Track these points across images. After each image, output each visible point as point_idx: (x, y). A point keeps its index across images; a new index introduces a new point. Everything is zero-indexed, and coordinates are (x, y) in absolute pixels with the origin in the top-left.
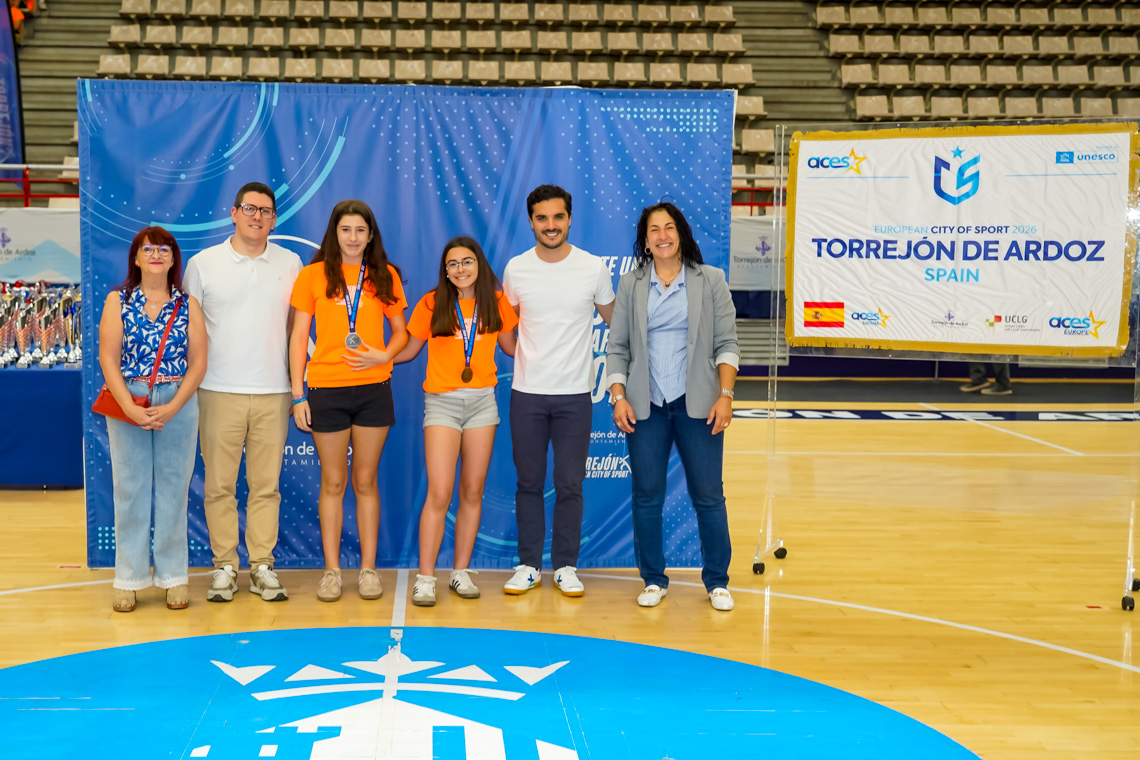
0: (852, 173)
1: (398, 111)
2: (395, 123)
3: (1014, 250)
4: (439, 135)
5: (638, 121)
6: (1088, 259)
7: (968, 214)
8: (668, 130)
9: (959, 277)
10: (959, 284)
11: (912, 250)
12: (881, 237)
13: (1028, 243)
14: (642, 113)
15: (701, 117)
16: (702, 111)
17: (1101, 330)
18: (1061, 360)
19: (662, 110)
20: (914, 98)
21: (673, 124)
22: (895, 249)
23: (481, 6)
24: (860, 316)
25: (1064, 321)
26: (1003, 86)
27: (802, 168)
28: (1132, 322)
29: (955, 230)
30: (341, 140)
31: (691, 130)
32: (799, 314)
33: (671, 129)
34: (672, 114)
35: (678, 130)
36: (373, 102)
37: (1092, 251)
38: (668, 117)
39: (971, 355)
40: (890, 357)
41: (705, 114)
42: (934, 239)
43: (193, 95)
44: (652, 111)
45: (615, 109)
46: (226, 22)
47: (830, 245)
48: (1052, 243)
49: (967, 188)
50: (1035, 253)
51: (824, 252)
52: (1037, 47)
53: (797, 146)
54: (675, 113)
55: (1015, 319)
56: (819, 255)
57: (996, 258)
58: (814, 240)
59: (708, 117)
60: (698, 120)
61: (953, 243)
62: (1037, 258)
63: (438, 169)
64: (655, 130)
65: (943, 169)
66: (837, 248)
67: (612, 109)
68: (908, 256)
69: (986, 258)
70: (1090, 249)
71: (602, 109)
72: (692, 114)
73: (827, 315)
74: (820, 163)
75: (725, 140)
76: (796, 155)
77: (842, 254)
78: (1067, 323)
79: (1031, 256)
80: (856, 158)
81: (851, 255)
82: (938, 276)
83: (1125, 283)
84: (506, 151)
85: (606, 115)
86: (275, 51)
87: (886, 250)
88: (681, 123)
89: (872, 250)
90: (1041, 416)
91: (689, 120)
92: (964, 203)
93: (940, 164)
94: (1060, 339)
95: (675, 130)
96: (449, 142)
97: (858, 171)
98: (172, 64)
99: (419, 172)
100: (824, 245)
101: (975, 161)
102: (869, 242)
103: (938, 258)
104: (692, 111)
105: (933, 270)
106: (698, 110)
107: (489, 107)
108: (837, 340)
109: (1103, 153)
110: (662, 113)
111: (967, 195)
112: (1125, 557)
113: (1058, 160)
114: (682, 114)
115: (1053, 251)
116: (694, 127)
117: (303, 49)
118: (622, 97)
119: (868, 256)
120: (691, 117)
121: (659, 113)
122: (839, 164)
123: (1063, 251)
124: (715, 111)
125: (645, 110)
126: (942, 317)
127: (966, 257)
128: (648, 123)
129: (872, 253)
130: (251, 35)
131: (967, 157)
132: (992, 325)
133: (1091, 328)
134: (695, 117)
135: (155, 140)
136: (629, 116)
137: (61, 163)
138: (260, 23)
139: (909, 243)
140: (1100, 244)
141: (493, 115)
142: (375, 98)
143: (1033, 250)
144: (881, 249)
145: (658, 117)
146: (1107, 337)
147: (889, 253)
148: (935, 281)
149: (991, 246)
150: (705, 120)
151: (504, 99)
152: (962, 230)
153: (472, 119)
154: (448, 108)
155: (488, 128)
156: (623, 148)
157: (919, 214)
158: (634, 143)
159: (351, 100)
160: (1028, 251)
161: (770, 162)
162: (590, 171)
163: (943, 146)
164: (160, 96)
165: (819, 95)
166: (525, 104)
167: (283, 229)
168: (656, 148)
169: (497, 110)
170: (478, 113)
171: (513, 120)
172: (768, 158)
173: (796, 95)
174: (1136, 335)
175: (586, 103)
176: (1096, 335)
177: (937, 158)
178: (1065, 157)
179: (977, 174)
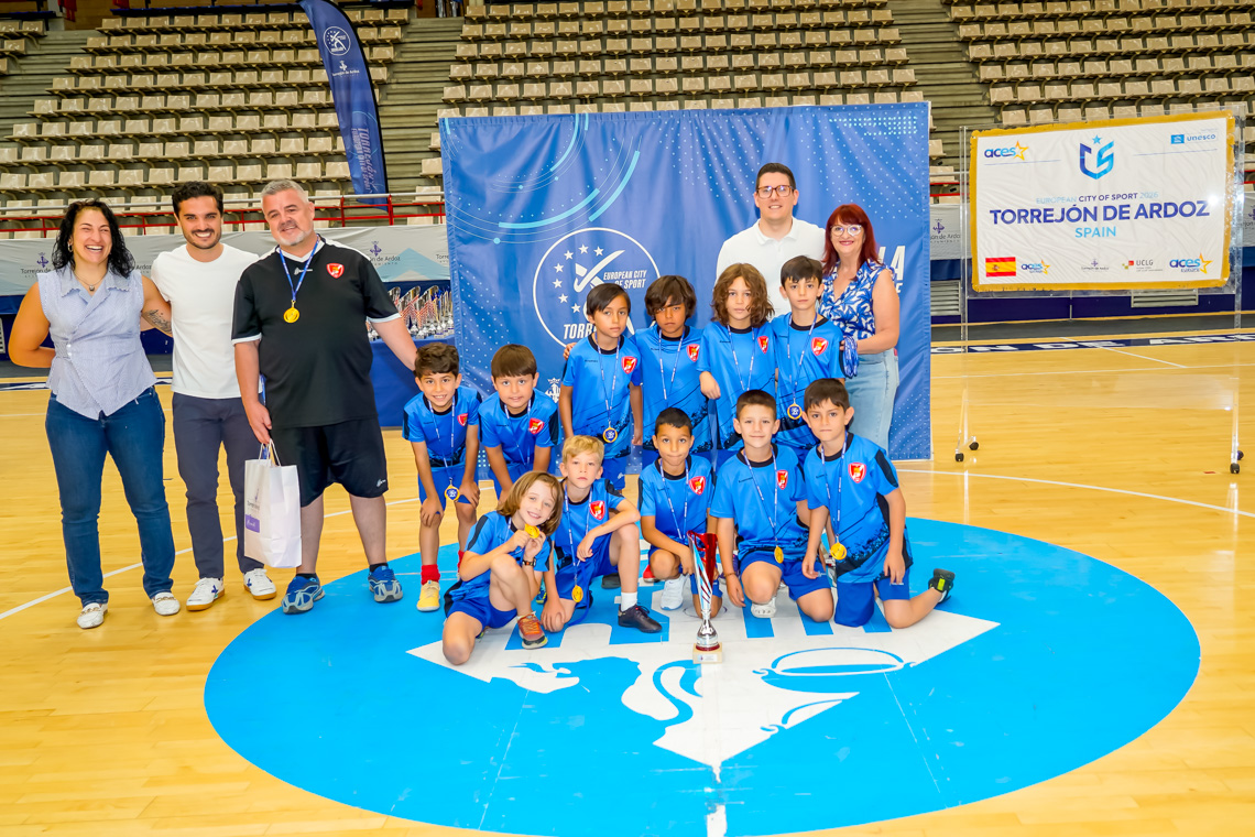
0: (1018, 159)
1: (678, 129)
2: (677, 140)
3: (1142, 211)
4: (710, 146)
5: (858, 128)
6: (1198, 215)
7: (1106, 185)
8: (880, 134)
9: (1101, 234)
10: (1101, 238)
11: (1065, 214)
12: (1041, 207)
13: (1152, 205)
14: (860, 122)
15: (905, 123)
16: (904, 118)
17: (1209, 267)
18: (1179, 291)
19: (875, 119)
20: (1045, 111)
21: (884, 129)
22: (1052, 215)
24: (1027, 267)
25: (1181, 262)
27: (981, 160)
28: (1232, 259)
29: (1097, 199)
30: (637, 154)
31: (897, 133)
32: (982, 268)
33: (882, 134)
34: (882, 121)
35: (887, 133)
36: (659, 124)
37: (1198, 210)
38: (880, 124)
39: (1112, 291)
40: (1051, 296)
41: (907, 120)
42: (1081, 206)
43: (526, 125)
44: (867, 121)
45: (840, 120)
47: (1003, 215)
48: (1170, 204)
49: (1105, 166)
50: (1157, 212)
51: (999, 220)
52: (1134, 68)
53: (976, 141)
54: (885, 121)
55: (1144, 263)
56: (996, 222)
57: (1129, 218)
58: (991, 212)
59: (910, 123)
60: (902, 126)
61: (1096, 208)
62: (1159, 216)
63: (710, 171)
64: (870, 134)
65: (1086, 152)
66: (1009, 216)
67: (837, 120)
68: (1062, 219)
69: (1121, 218)
70: (1199, 207)
71: (830, 120)
72: (897, 121)
73: (1003, 267)
74: (993, 154)
75: (923, 139)
76: (976, 148)
77: (1013, 221)
78: (1183, 264)
79: (1155, 214)
80: (1021, 148)
81: (1019, 222)
82: (1085, 233)
83: (1227, 231)
85: (833, 125)
87: (1045, 216)
88: (890, 128)
89: (1035, 216)
91: (895, 126)
93: (1085, 149)
94: (1178, 276)
95: (885, 134)
96: (717, 151)
97: (1022, 158)
99: (696, 175)
100: (999, 215)
101: (1111, 145)
102: (1032, 211)
103: (1085, 220)
104: (897, 119)
105: (1081, 229)
106: (902, 118)
107: (746, 123)
108: (1011, 285)
109: (1206, 135)
110: (875, 122)
111: (1105, 172)
113: (1173, 142)
114: (890, 121)
115: (1171, 210)
116: (899, 131)
118: (845, 110)
119: (1032, 221)
120: (897, 123)
121: (873, 121)
122: (1008, 153)
123: (1178, 210)
124: (915, 118)
125: (863, 119)
126: (1089, 264)
127: (1106, 219)
128: (864, 130)
129: (1035, 219)
131: (1104, 143)
132: (1127, 268)
133: (1201, 267)
134: (900, 123)
135: (497, 160)
136: (850, 125)
137: (414, 191)
139: (1063, 210)
140: (1206, 203)
141: (749, 129)
142: (661, 121)
143: (1157, 210)
144: (1042, 216)
145: (873, 124)
146: (1215, 272)
147: (1048, 218)
148: (1083, 237)
149: (1124, 209)
150: (907, 125)
151: (756, 116)
152: (1102, 197)
153: (734, 133)
154: (716, 125)
155: (746, 139)
156: (847, 149)
157: (1069, 187)
158: (856, 145)
159: (643, 123)
160: (1152, 211)
161: (940, 164)
162: (823, 168)
163: (1086, 136)
164: (501, 128)
165: (974, 112)
166: (773, 119)
167: (597, 223)
168: (871, 148)
169: (752, 125)
170: (738, 128)
171: (763, 131)
172: (937, 161)
173: (957, 113)
174: (1235, 271)
175: (819, 117)
176: (1205, 271)
177: (1082, 145)
178: (1178, 139)
179: (1112, 155)
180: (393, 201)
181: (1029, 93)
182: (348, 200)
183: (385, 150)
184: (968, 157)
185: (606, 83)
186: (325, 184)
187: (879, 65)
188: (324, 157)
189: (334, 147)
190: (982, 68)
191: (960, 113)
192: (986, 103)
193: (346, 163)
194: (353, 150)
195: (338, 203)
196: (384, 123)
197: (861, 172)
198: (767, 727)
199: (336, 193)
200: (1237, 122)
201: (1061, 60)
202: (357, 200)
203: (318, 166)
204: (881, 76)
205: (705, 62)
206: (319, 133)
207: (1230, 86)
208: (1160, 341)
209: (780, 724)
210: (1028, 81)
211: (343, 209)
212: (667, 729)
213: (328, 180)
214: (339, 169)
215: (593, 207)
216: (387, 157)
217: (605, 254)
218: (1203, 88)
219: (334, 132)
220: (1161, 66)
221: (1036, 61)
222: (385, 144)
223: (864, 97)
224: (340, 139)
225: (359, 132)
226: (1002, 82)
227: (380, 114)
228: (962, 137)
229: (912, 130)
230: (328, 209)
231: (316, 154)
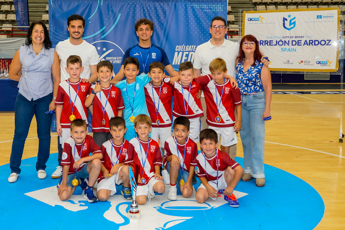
0: (260, 22)
1: (135, 6)
2: (135, 10)
3: (306, 43)
4: (147, 13)
5: (201, 8)
6: (327, 45)
7: (292, 33)
8: (209, 11)
9: (291, 50)
10: (291, 52)
11: (277, 43)
12: (269, 40)
13: (310, 41)
14: (202, 6)
15: (218, 7)
16: (218, 5)
17: (331, 64)
19: (208, 5)
21: (211, 9)
22: (272, 43)
25: (320, 62)
26: (297, 3)
27: (246, 22)
28: (340, 61)
29: (289, 37)
30: (120, 14)
31: (216, 11)
33: (210, 11)
34: (210, 6)
35: (212, 11)
36: (129, 4)
37: (327, 42)
38: (209, 7)
39: (295, 72)
41: (219, 6)
42: (283, 40)
43: (80, 3)
44: (205, 6)
45: (195, 5)
48: (316, 40)
49: (292, 26)
53: (245, 15)
54: (211, 6)
55: (307, 62)
57: (301, 45)
59: (220, 7)
60: (217, 8)
61: (289, 41)
62: (312, 45)
64: (206, 11)
65: (285, 21)
67: (194, 5)
68: (276, 45)
69: (298, 45)
71: (191, 5)
72: (216, 6)
74: (251, 20)
75: (225, 13)
76: (244, 18)
78: (321, 63)
79: (311, 44)
80: (261, 18)
82: (285, 50)
83: (338, 51)
84: (165, 17)
85: (192, 7)
87: (270, 43)
88: (213, 9)
89: (266, 43)
90: (312, 93)
91: (215, 8)
92: (292, 30)
93: (285, 19)
94: (319, 67)
95: (211, 11)
96: (149, 14)
97: (262, 22)
101: (294, 18)
102: (265, 41)
104: (216, 5)
105: (283, 48)
106: (217, 5)
107: (160, 5)
109: (330, 15)
110: (208, 6)
111: (292, 28)
112: (340, 129)
113: (317, 18)
114: (213, 6)
115: (317, 43)
116: (216, 10)
118: (196, 2)
119: (265, 45)
120: (216, 7)
121: (207, 6)
122: (256, 20)
123: (319, 43)
124: (222, 5)
125: (203, 5)
126: (286, 61)
127: (292, 45)
128: (204, 9)
129: (266, 44)
131: (292, 17)
134: (217, 7)
136: (198, 7)
139: (277, 41)
140: (330, 41)
141: (161, 7)
142: (129, 3)
143: (311, 43)
145: (207, 7)
146: (333, 66)
147: (271, 44)
148: (284, 51)
149: (299, 42)
150: (219, 8)
151: (164, 3)
152: (291, 37)
153: (155, 8)
154: (149, 6)
155: (160, 11)
156: (197, 16)
157: (279, 33)
158: (200, 14)
159: (123, 3)
160: (310, 43)
161: (233, 24)
162: (188, 22)
163: (285, 14)
164: (71, 3)
165: (246, 5)
166: (170, 4)
167: (104, 39)
168: (206, 16)
169: (162, 6)
170: (157, 7)
171: (167, 9)
172: (233, 23)
173: (240, 5)
174: (341, 66)
175: (187, 4)
176: (329, 66)
177: (283, 18)
178: (319, 17)
179: (295, 22)
182: (14, 28)
183: (29, 11)
184: (242, 22)
186: (7, 22)
188: (7, 12)
189: (11, 9)
193: (15, 15)
194: (18, 10)
195: (11, 29)
197: (202, 25)
198: (158, 228)
199: (10, 25)
200: (341, 12)
202: (18, 28)
203: (4, 15)
206: (6, 4)
208: (315, 93)
209: (163, 227)
211: (12, 31)
212: (120, 227)
213: (8, 21)
214: (12, 17)
215: (103, 33)
217: (107, 50)
219: (11, 3)
222: (29, 8)
224: (13, 6)
225: (20, 4)
228: (240, 14)
229: (221, 10)
230: (7, 31)
231: (4, 11)
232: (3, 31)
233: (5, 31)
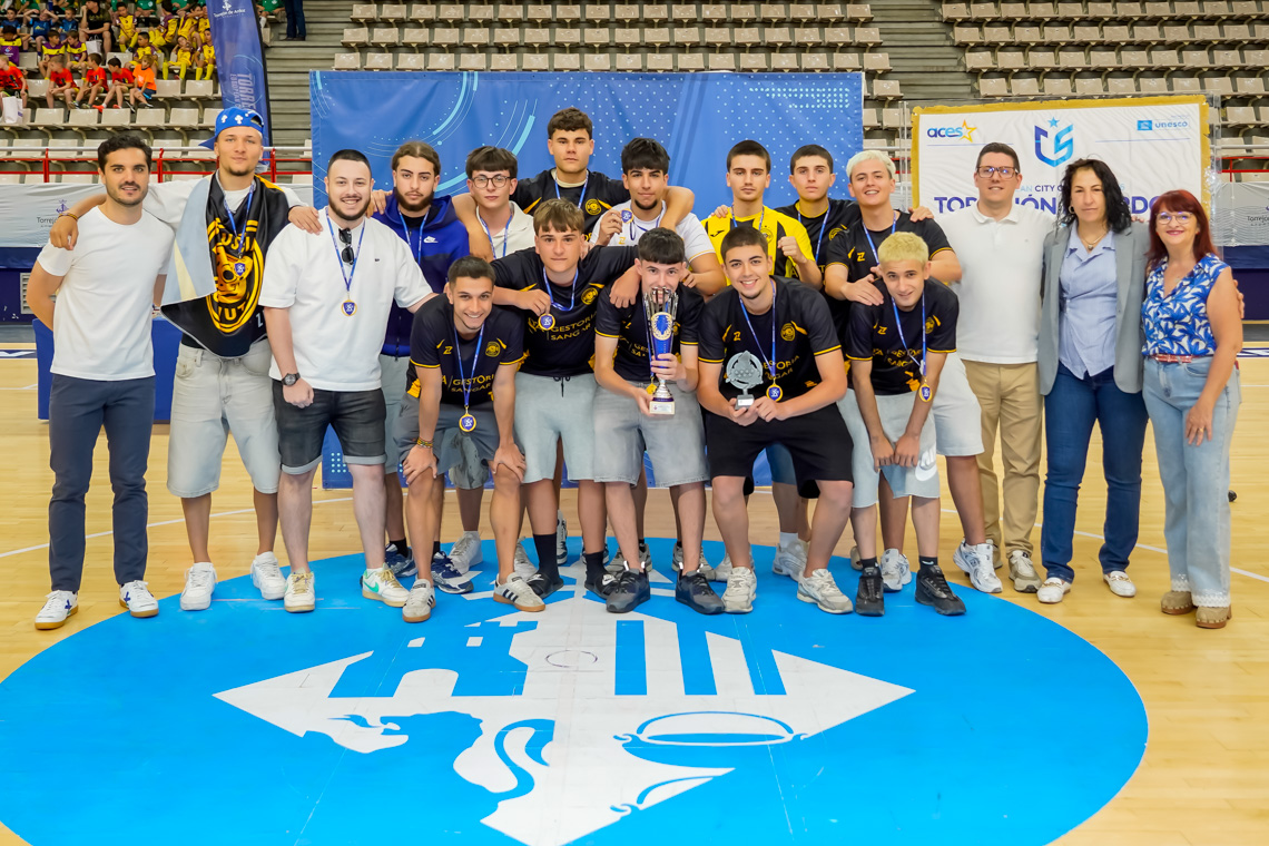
0: (964, 141)
23: (656, 7)
27: (923, 141)
30: (532, 119)
31: (826, 106)
45: (762, 89)
46: (440, 24)
58: (936, 199)
65: (1042, 136)
67: (759, 89)
74: (937, 133)
76: (916, 128)
80: (968, 129)
86: (483, 48)
88: (817, 101)
91: (824, 98)
93: (1040, 133)
95: (813, 106)
97: (970, 139)
98: (395, 61)
100: (944, 203)
101: (1069, 129)
104: (826, 90)
109: (1177, 121)
111: (1064, 158)
116: (829, 104)
117: (506, 45)
122: (953, 133)
130: (462, 35)
131: (1062, 126)
134: (830, 95)
137: (303, 145)
138: (470, 24)
145: (798, 95)
163: (1041, 117)
177: (1036, 127)
180: (277, 156)
181: (1011, 60)
183: (271, 97)
185: (528, 31)
186: (202, 132)
187: (838, 23)
188: (204, 103)
190: (956, 29)
191: (932, 79)
192: (962, 69)
194: (232, 98)
196: (271, 66)
201: (1047, 24)
203: (195, 112)
204: (840, 35)
205: (641, 11)
207: (1243, 59)
210: (1009, 46)
216: (272, 104)
218: (1212, 60)
220: (1163, 35)
221: (1019, 24)
222: (270, 91)
223: (820, 58)
225: (239, 78)
226: (979, 47)
227: (267, 56)
230: (202, 161)
231: (193, 99)
232: (190, 161)
233: (196, 162)
